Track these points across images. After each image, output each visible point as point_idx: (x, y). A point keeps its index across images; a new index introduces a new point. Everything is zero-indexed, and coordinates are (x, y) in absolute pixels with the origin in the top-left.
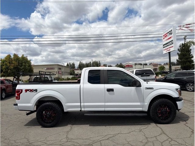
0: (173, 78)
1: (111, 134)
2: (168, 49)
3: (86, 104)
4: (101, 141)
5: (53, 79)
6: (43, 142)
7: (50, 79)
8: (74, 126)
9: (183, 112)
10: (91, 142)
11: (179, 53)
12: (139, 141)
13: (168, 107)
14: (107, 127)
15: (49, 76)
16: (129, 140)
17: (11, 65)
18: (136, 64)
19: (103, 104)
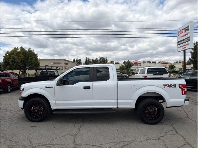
0: (188, 78)
2: (183, 46)
5: (60, 74)
7: (56, 74)
11: (193, 52)
15: (55, 71)
17: (18, 58)
18: (144, 62)
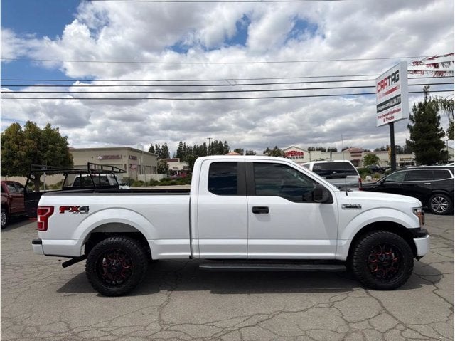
0: (400, 183)
1: (263, 312)
2: (388, 114)
3: (202, 242)
4: (240, 328)
5: (120, 182)
6: (105, 332)
7: (112, 182)
8: (174, 293)
9: (428, 263)
10: (216, 331)
11: (413, 125)
12: (330, 328)
13: (395, 250)
14: (252, 295)
15: (110, 175)
16: (307, 328)
17: (21, 147)
18: (310, 150)
19: (244, 242)
